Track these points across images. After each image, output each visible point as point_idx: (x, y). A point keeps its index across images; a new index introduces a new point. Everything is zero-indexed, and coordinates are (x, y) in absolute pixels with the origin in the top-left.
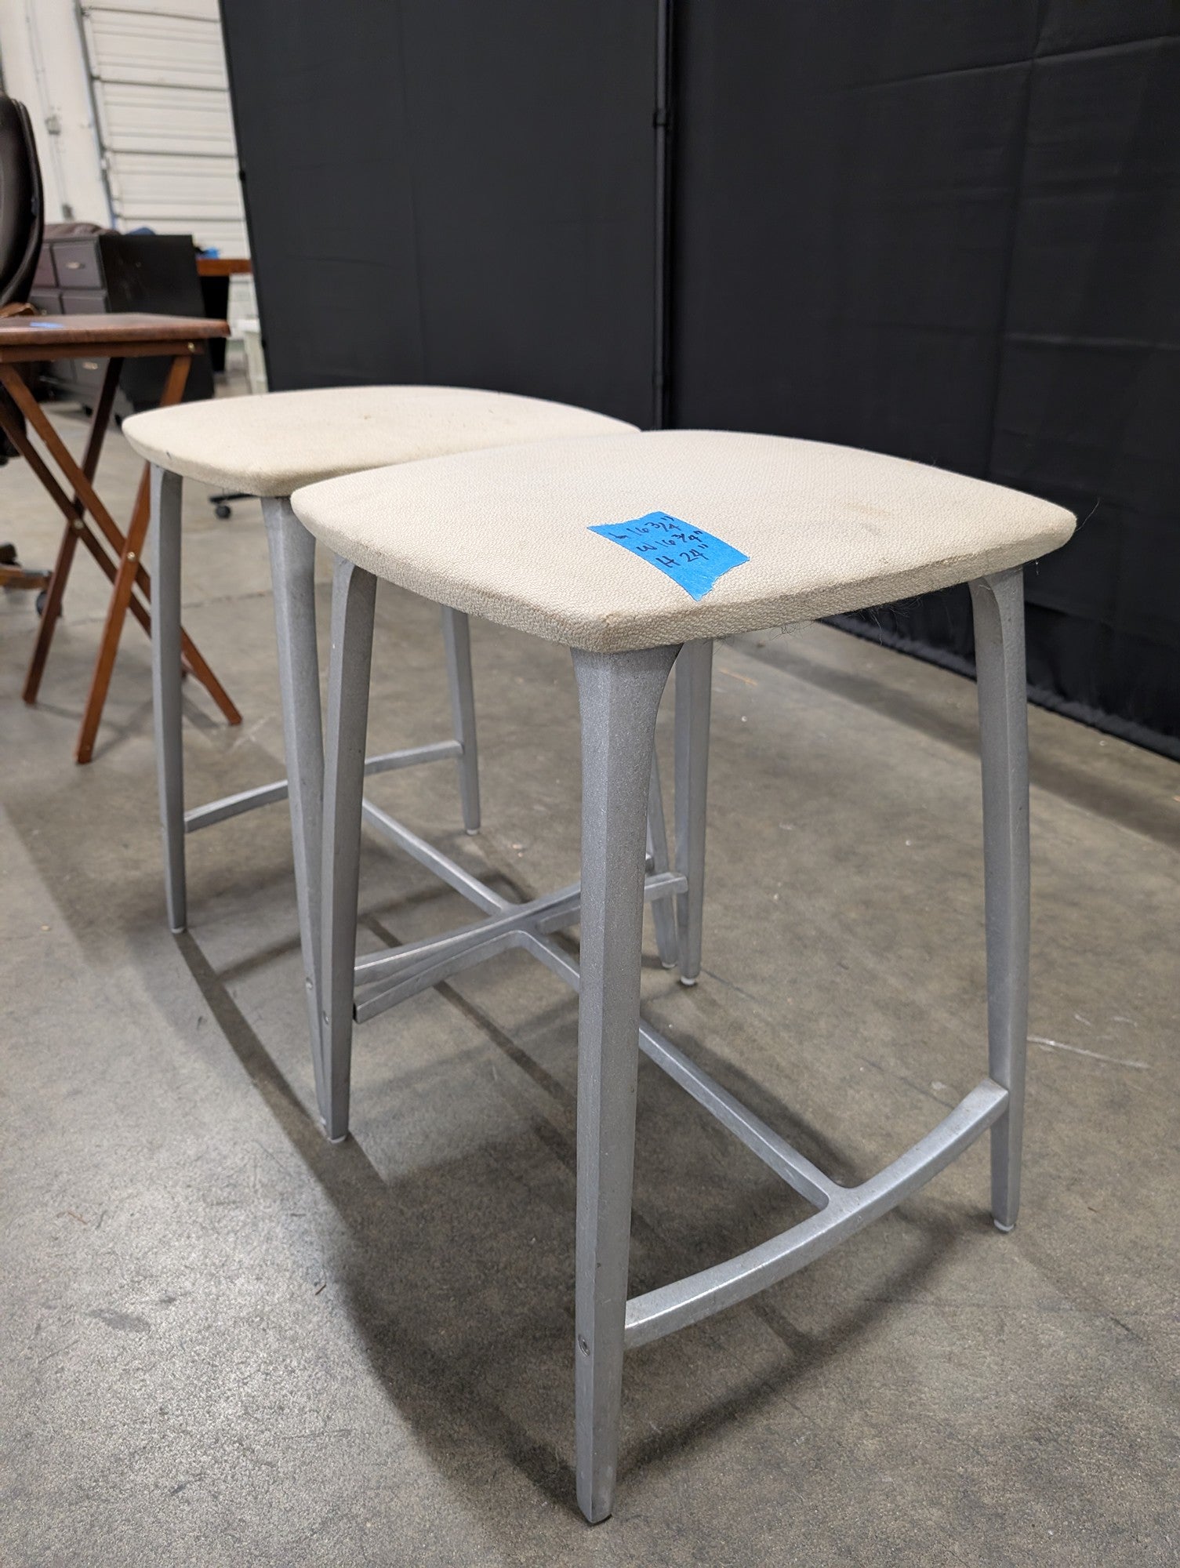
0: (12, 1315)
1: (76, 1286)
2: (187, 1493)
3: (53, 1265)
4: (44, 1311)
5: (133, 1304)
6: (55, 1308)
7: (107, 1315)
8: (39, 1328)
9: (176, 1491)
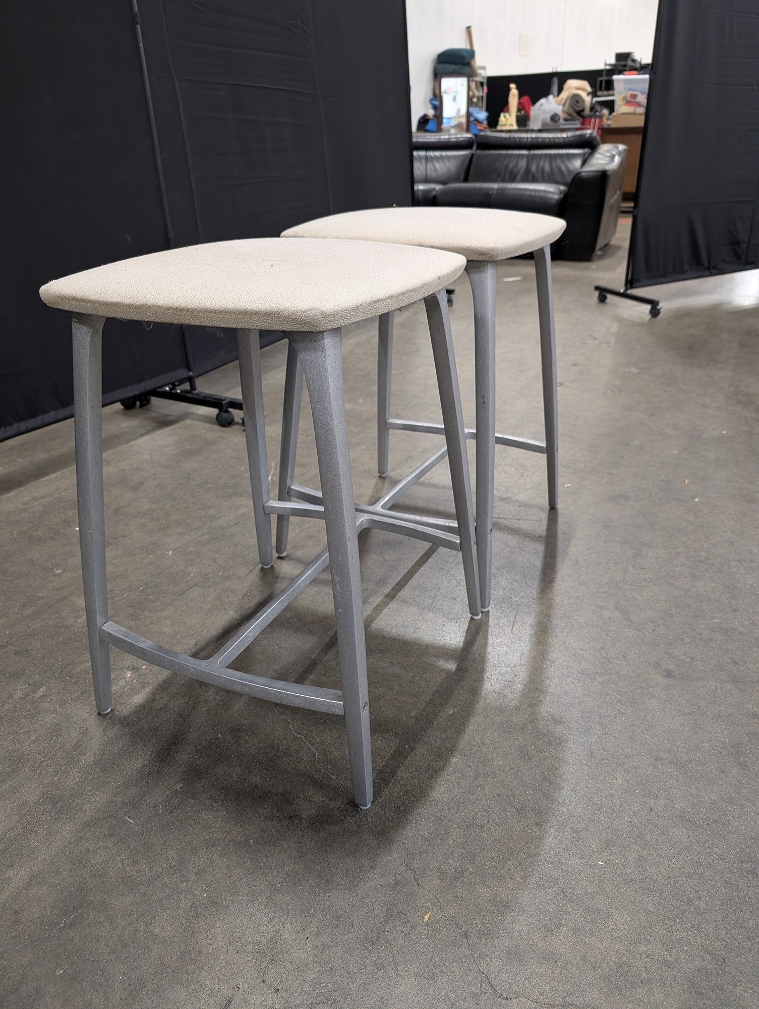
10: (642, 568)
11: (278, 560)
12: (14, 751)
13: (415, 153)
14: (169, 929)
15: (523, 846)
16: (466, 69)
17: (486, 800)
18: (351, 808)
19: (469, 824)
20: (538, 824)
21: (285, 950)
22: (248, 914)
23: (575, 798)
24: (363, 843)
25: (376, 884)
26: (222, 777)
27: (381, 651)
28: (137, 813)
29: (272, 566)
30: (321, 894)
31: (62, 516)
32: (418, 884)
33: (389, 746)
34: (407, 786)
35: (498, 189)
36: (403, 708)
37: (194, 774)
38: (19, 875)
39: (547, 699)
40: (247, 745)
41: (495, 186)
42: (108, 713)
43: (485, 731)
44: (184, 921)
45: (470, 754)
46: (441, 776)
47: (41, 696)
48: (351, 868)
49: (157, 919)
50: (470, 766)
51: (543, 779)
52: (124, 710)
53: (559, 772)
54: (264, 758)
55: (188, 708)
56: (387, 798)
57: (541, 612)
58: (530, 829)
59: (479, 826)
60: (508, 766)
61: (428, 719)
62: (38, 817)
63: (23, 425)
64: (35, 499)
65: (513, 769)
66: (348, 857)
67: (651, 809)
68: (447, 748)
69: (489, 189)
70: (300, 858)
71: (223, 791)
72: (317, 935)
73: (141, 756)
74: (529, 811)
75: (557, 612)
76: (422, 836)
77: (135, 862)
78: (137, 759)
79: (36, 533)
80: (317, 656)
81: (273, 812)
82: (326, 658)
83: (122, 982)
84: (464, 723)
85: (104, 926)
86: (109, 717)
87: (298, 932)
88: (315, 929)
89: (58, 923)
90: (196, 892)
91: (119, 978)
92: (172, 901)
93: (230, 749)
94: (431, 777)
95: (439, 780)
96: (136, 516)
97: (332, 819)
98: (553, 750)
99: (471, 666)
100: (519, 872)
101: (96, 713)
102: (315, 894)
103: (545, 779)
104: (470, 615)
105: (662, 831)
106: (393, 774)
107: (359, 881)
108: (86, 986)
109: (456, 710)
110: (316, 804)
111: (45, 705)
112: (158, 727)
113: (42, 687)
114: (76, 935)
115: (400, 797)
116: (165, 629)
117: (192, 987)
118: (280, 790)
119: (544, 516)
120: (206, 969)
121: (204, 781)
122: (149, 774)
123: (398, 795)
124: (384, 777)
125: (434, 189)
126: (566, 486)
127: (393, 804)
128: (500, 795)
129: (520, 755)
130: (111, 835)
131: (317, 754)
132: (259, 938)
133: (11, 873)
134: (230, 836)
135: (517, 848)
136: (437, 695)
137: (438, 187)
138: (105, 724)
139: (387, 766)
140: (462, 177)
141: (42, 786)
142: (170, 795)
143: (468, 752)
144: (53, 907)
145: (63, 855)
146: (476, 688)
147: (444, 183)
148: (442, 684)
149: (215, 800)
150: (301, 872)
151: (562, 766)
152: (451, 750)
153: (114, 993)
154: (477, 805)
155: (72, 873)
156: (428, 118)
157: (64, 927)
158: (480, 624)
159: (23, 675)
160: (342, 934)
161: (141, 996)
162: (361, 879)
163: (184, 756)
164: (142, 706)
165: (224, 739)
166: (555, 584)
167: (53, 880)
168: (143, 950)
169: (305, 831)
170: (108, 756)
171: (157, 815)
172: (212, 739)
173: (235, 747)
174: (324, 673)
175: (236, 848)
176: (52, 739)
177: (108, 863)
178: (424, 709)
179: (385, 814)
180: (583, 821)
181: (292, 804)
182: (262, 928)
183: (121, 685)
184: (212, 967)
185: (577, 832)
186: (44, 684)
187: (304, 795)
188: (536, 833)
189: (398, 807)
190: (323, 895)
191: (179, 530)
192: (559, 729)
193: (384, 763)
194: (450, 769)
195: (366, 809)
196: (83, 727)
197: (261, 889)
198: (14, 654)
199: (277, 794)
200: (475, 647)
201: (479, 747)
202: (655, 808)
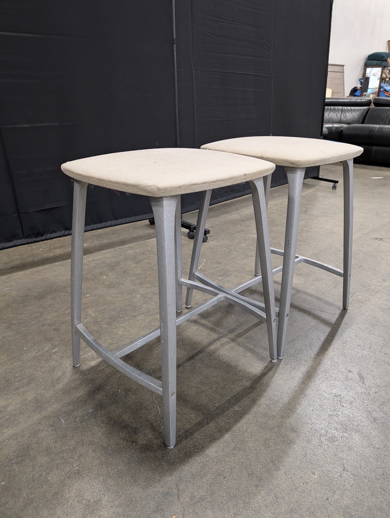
0: (377, 400)
1: (360, 391)
2: (385, 352)
3: (358, 399)
4: (371, 394)
5: (356, 377)
6: (369, 392)
7: (362, 381)
8: (376, 392)
9: (386, 354)
10: (385, 354)
11: (186, 309)
12: (33, 374)
13: (326, 107)
14: (55, 479)
15: (243, 496)
16: (384, 63)
17: (234, 463)
18: (163, 446)
19: (219, 473)
20: (256, 486)
21: (99, 509)
22: (91, 484)
23: (284, 478)
24: (161, 466)
25: (157, 490)
26: (111, 412)
27: (215, 367)
28: (67, 418)
29: (182, 311)
30: (129, 486)
31: (101, 270)
32: (178, 498)
33: (197, 419)
34: (196, 442)
35: (379, 128)
36: (213, 400)
37: (100, 406)
38: (8, 432)
39: (293, 416)
40: (130, 399)
41: (378, 126)
42: (77, 367)
43: (250, 425)
44: (63, 478)
45: (236, 435)
46: (216, 442)
47: (54, 352)
48: (149, 478)
49: (52, 472)
50: (233, 442)
51: (271, 461)
52: (85, 367)
53: (282, 459)
54: (134, 407)
55: (112, 373)
56: (183, 446)
57: (312, 366)
58: (251, 487)
59: (224, 476)
60: (255, 448)
61: (223, 410)
62: (28, 408)
63: (95, 226)
64: (94, 260)
65: (256, 450)
66: (150, 471)
67: (328, 499)
68: (226, 428)
69: (373, 128)
70: (128, 464)
71: (109, 419)
72: (117, 506)
73: (82, 391)
74: (255, 477)
75: (321, 369)
76: (192, 472)
77: (56, 442)
78: (79, 392)
79: (87, 276)
80: (182, 362)
81: (126, 436)
82: (187, 364)
83: (24, 498)
84: (241, 417)
85: (30, 468)
86: (77, 369)
87: (110, 502)
88: (118, 503)
89: (13, 460)
90: (74, 465)
91: (24, 495)
92: (62, 466)
93: (121, 399)
94: (210, 442)
95: (214, 445)
96: (132, 276)
97: (152, 448)
98: (284, 446)
99: (259, 387)
100: (234, 510)
101: (73, 366)
102: (126, 485)
103: (272, 461)
104: (270, 359)
105: (328, 514)
106: (192, 434)
107: (150, 486)
108: (10, 494)
109: (240, 409)
110: (148, 438)
111: (54, 357)
112: (95, 379)
113: (57, 348)
114: (17, 468)
115: (190, 447)
116: (120, 333)
117: (52, 512)
118: (134, 426)
119: (338, 312)
120: (61, 505)
121: (102, 411)
122: (81, 401)
123: (190, 446)
124: (186, 434)
125: (342, 127)
126: (358, 297)
127: (185, 450)
128: (242, 463)
129: (264, 444)
130: (52, 426)
131: (160, 413)
132: (91, 498)
133: (6, 430)
134: (101, 442)
135: (239, 495)
136: (234, 398)
137: (345, 126)
138: (74, 372)
139: (191, 429)
140: (361, 121)
141: (36, 394)
142: (85, 414)
143: (236, 434)
144: (14, 452)
145: (29, 429)
146: (256, 399)
147: (348, 124)
148: (239, 392)
149: (103, 422)
150: (124, 471)
151: (285, 457)
152: (227, 430)
153: (19, 502)
154: (228, 464)
155: (29, 438)
156: (357, 88)
157: (14, 463)
158: (274, 365)
159: (52, 340)
160: (129, 511)
161: (29, 507)
162: (151, 485)
163: (99, 397)
164: (93, 367)
165: (121, 393)
166: (327, 352)
167: (20, 439)
168: (40, 486)
169: (136, 451)
170: (68, 387)
171: (75, 422)
172: (115, 391)
173: (124, 398)
174: (181, 372)
175: (101, 449)
176: (50, 373)
177: (45, 438)
178: (223, 404)
179: (178, 454)
180: (283, 493)
181: (136, 435)
182: (94, 494)
183: (89, 355)
184: (64, 505)
185: (277, 498)
186: (58, 347)
187: (144, 432)
188: (253, 490)
189: (186, 452)
190: (129, 487)
191: (148, 285)
192: (293, 435)
193: (190, 427)
194: (222, 440)
195: (170, 449)
196: (64, 371)
197: (103, 474)
198: (53, 330)
199: (132, 428)
200: (266, 377)
201: (243, 432)
202: (330, 499)
